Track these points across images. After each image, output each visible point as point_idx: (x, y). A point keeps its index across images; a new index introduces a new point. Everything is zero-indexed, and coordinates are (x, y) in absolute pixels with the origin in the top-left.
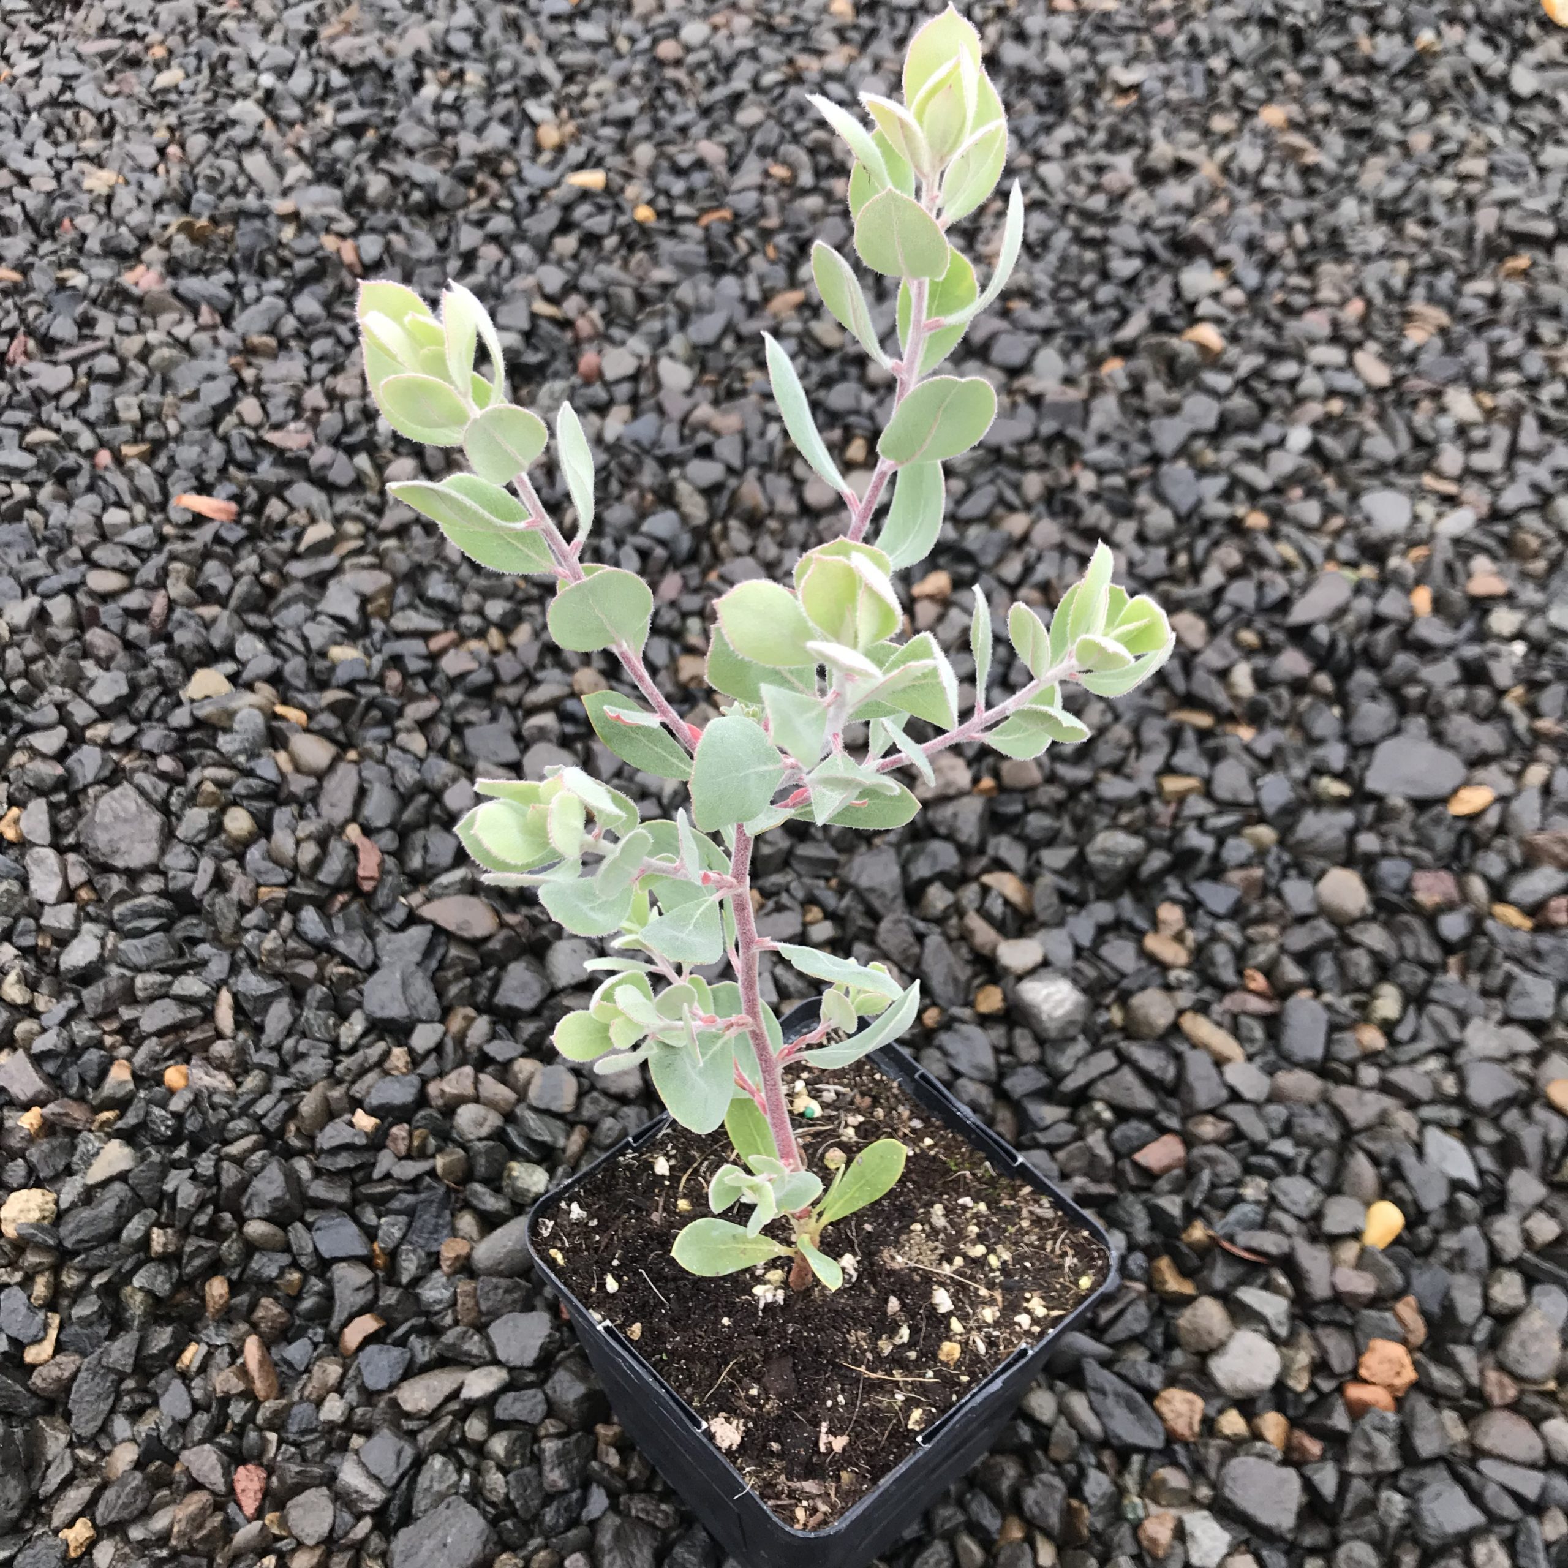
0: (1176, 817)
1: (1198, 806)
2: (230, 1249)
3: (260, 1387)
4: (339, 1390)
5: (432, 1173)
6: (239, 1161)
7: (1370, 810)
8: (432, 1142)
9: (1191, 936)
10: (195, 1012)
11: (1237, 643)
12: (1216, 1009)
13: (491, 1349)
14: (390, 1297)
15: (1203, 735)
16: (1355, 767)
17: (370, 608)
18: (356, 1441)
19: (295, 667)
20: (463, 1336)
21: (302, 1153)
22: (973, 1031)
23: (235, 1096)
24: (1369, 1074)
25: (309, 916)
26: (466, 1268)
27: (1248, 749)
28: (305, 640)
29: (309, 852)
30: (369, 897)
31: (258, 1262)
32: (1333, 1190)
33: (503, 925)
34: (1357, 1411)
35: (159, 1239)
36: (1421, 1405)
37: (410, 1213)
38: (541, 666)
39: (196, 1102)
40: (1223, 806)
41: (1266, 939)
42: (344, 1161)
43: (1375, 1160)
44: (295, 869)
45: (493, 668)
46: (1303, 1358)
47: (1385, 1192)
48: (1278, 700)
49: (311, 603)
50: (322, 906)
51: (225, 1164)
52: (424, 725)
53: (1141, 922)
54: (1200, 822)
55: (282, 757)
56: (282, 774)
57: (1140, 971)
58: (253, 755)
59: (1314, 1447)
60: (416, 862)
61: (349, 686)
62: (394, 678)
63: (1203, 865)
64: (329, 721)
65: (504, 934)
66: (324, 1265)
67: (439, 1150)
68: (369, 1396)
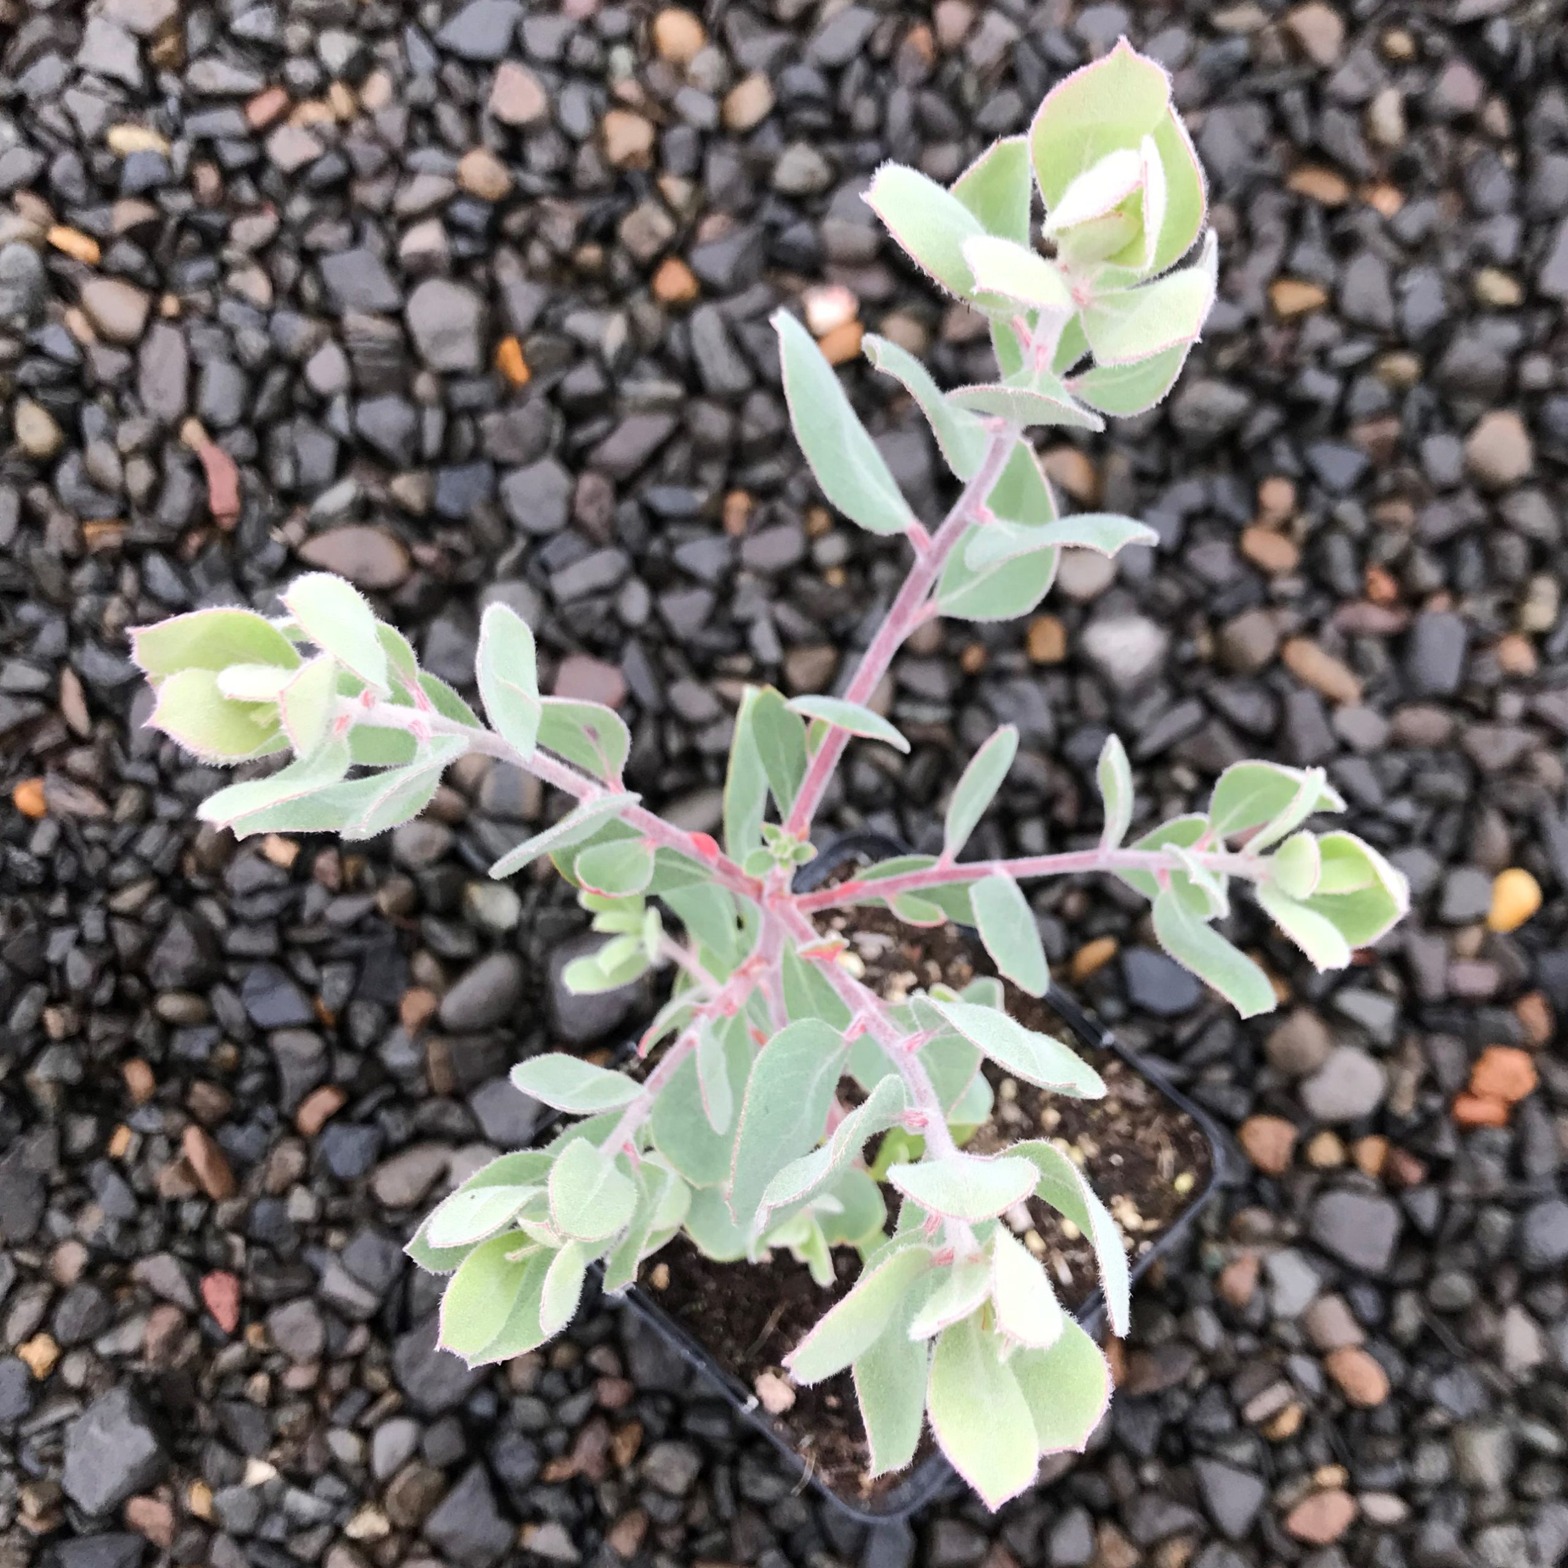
0: (1292, 347)
1: (1321, 330)
2: (144, 1031)
3: (213, 1188)
4: (305, 1180)
5: (375, 911)
6: (134, 917)
7: (1542, 323)
8: (369, 875)
9: (1303, 524)
10: (34, 708)
11: (1383, 55)
12: (1330, 630)
13: (476, 1120)
14: (346, 1067)
15: (1332, 213)
16: (1529, 258)
17: (156, 53)
18: (335, 1238)
19: (65, 166)
20: (443, 1112)
21: (209, 893)
22: (1026, 687)
23: (110, 824)
24: (1511, 704)
25: (157, 566)
26: (433, 1025)
27: (1388, 228)
28: (71, 119)
29: (140, 477)
30: (232, 537)
31: (180, 1043)
32: (1458, 858)
33: (414, 564)
34: (1466, 1131)
35: (55, 1021)
36: (1536, 1118)
37: (357, 959)
38: (412, 143)
39: (63, 840)
40: (1354, 328)
41: (1395, 524)
42: (265, 905)
43: (1510, 817)
44: (124, 495)
45: (345, 155)
46: (1409, 1078)
47: (1518, 859)
48: (1433, 148)
49: (69, 51)
50: (171, 550)
51: (119, 925)
52: (262, 254)
53: (1239, 511)
54: (1322, 356)
55: (75, 319)
56: (81, 348)
57: (1235, 583)
58: (37, 319)
59: (1413, 1172)
60: (284, 474)
61: (148, 194)
62: (208, 178)
63: (1324, 418)
64: (128, 255)
65: (418, 581)
66: (260, 1035)
67: (380, 883)
68: (342, 1187)
